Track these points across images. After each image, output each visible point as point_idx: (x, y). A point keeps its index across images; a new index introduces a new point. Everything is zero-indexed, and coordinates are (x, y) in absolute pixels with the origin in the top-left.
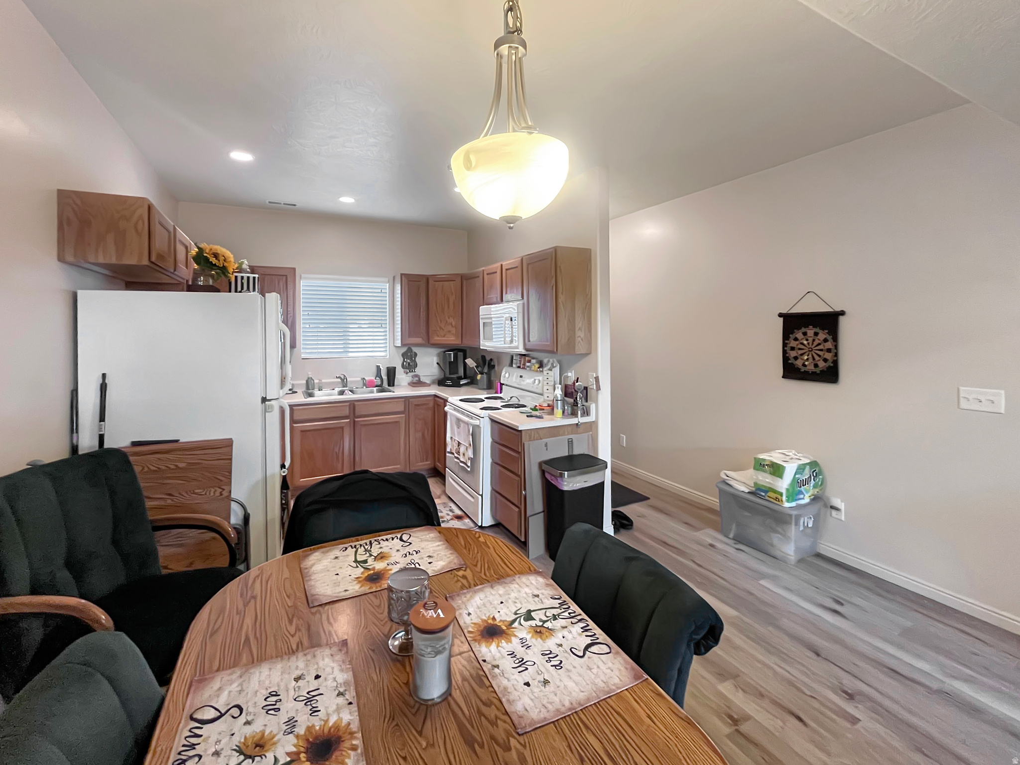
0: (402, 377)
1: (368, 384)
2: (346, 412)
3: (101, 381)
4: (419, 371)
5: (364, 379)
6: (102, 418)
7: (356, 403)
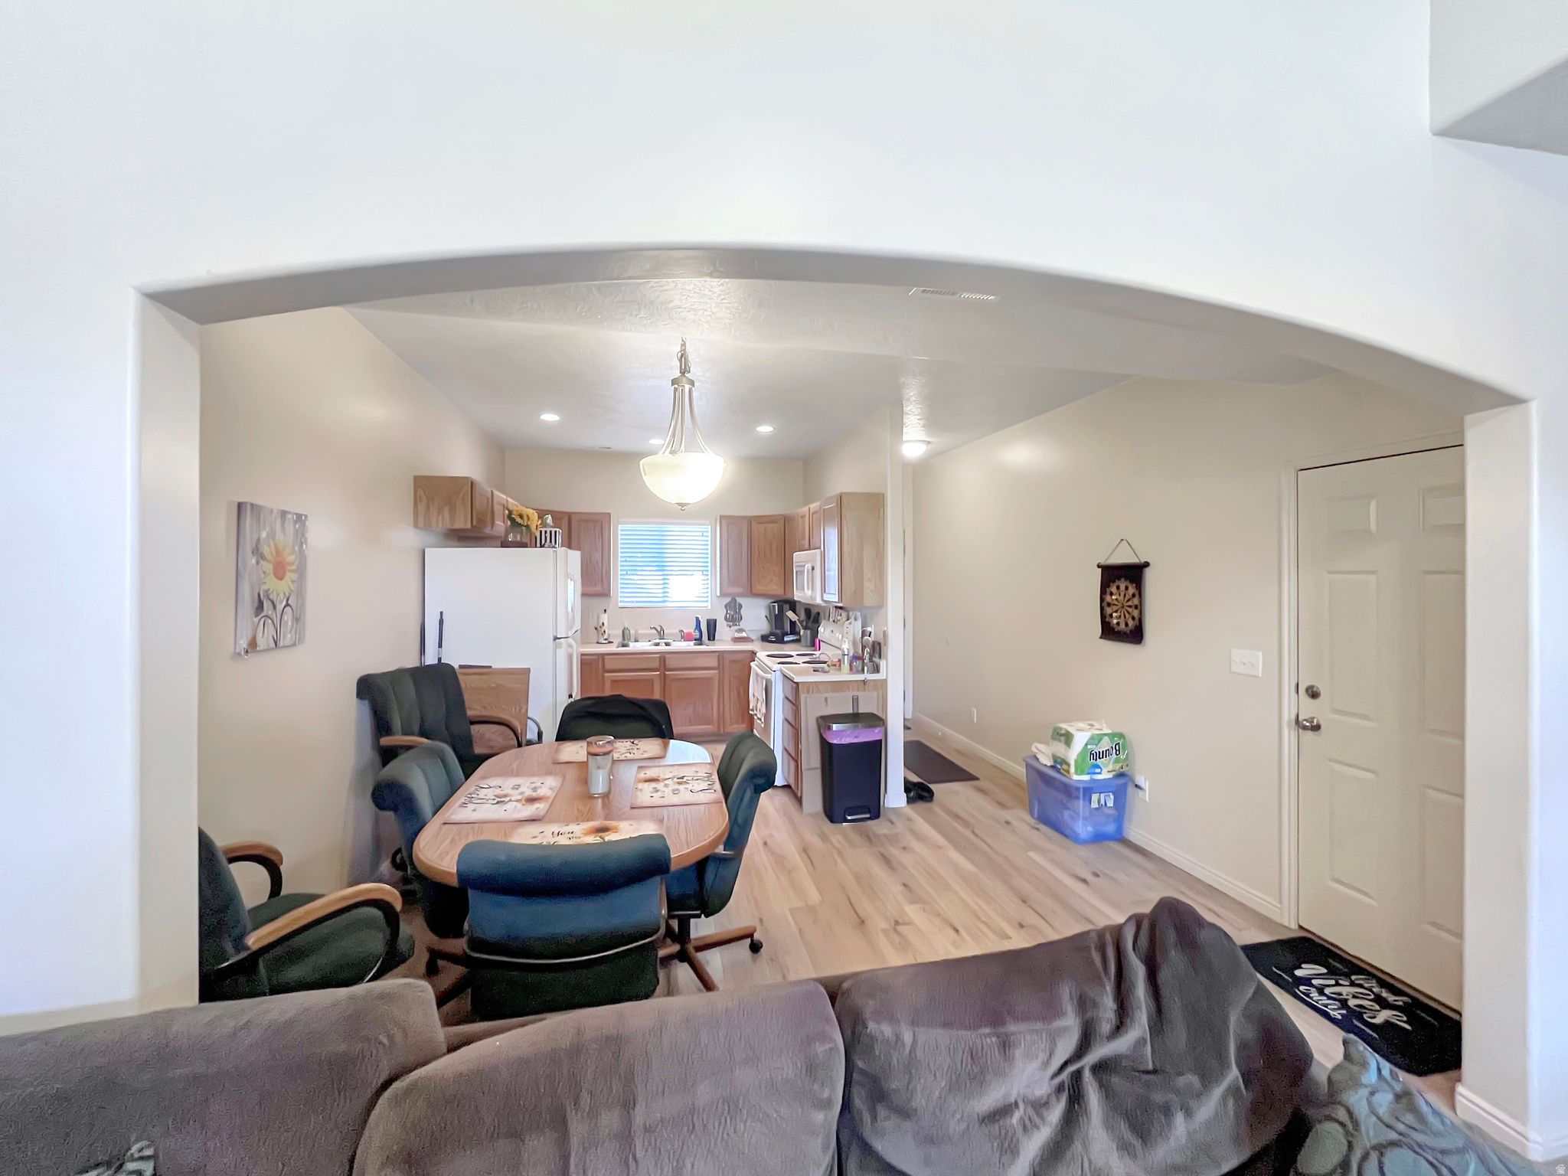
0: (724, 631)
1: (687, 637)
2: (656, 664)
3: (439, 617)
4: (743, 624)
5: (682, 631)
6: (440, 646)
7: (667, 656)
